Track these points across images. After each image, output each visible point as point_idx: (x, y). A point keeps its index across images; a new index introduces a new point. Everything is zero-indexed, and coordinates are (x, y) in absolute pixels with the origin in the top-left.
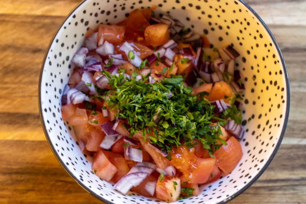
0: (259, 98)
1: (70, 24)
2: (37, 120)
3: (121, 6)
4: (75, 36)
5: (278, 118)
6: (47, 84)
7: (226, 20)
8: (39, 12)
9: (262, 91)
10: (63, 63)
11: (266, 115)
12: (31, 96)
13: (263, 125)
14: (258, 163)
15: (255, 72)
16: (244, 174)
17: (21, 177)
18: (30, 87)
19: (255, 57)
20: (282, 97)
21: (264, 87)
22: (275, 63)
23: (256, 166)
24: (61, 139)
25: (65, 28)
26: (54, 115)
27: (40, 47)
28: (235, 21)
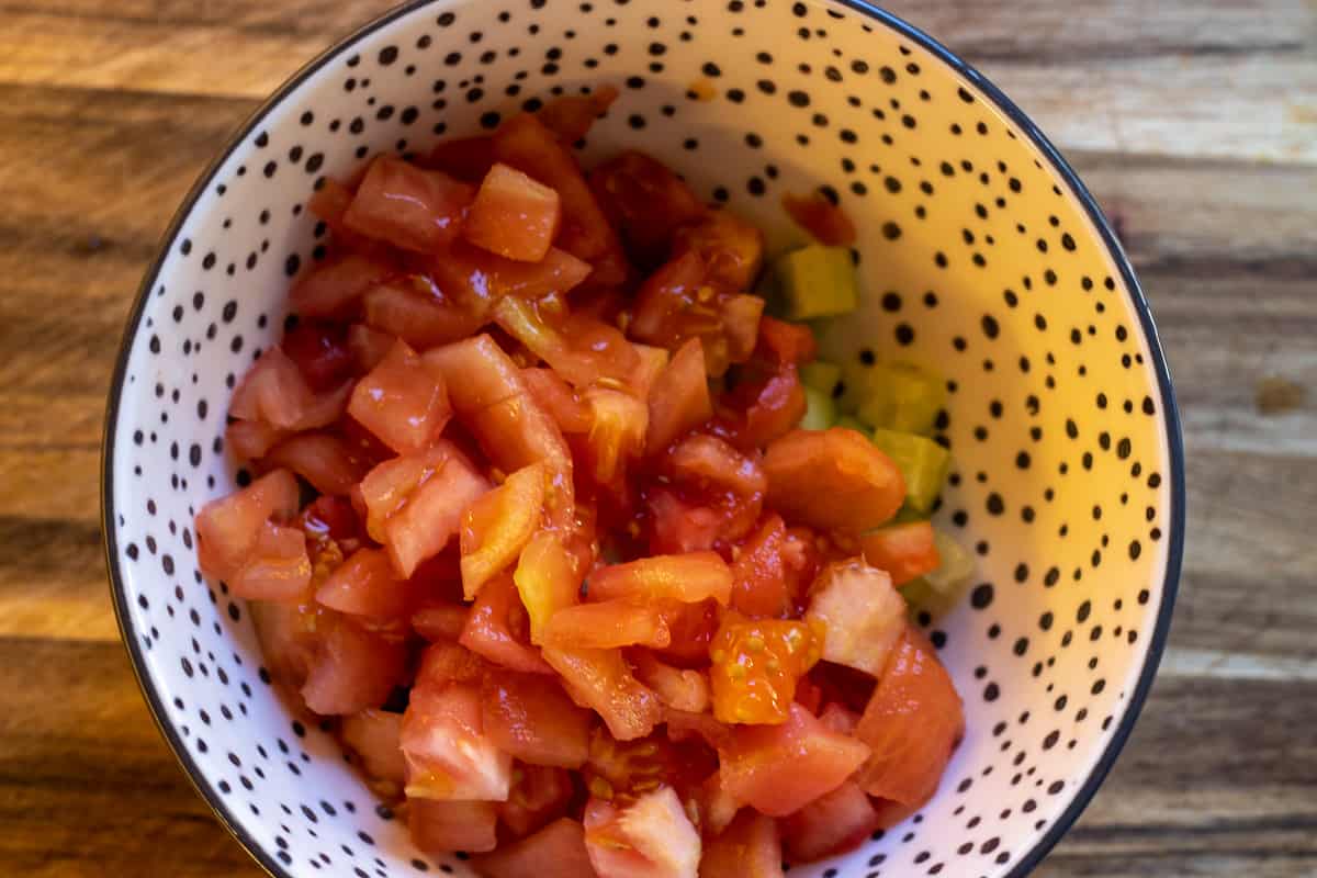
0: (1049, 495)
1: (242, 171)
2: (89, 550)
3: (464, 84)
4: (264, 217)
5: (1130, 601)
6: (138, 438)
7: (920, 157)
8: (102, 76)
9: (1063, 469)
10: (211, 333)
11: (1078, 575)
12: (66, 448)
13: (1065, 619)
14: (1040, 794)
15: (1035, 383)
16: (980, 836)
17: (20, 796)
18: (62, 404)
19: (1040, 323)
20: (1151, 513)
21: (1072, 452)
22: (1126, 361)
23: (1030, 806)
24: (196, 668)
25: (222, 190)
26: (168, 565)
27: (107, 233)
28: (958, 168)
